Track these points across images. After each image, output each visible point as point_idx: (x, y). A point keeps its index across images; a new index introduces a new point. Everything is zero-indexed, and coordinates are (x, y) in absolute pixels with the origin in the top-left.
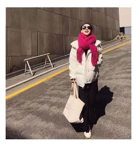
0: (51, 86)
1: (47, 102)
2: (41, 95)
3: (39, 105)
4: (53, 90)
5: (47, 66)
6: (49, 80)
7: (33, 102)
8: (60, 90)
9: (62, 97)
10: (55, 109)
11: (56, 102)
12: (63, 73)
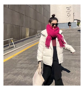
0: (19, 61)
1: (21, 74)
2: (13, 68)
3: (15, 77)
4: (21, 64)
5: (10, 47)
6: (16, 57)
7: (9, 74)
8: (27, 64)
9: (31, 69)
10: (29, 79)
11: (28, 73)
12: (24, 52)
